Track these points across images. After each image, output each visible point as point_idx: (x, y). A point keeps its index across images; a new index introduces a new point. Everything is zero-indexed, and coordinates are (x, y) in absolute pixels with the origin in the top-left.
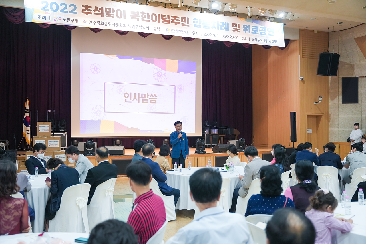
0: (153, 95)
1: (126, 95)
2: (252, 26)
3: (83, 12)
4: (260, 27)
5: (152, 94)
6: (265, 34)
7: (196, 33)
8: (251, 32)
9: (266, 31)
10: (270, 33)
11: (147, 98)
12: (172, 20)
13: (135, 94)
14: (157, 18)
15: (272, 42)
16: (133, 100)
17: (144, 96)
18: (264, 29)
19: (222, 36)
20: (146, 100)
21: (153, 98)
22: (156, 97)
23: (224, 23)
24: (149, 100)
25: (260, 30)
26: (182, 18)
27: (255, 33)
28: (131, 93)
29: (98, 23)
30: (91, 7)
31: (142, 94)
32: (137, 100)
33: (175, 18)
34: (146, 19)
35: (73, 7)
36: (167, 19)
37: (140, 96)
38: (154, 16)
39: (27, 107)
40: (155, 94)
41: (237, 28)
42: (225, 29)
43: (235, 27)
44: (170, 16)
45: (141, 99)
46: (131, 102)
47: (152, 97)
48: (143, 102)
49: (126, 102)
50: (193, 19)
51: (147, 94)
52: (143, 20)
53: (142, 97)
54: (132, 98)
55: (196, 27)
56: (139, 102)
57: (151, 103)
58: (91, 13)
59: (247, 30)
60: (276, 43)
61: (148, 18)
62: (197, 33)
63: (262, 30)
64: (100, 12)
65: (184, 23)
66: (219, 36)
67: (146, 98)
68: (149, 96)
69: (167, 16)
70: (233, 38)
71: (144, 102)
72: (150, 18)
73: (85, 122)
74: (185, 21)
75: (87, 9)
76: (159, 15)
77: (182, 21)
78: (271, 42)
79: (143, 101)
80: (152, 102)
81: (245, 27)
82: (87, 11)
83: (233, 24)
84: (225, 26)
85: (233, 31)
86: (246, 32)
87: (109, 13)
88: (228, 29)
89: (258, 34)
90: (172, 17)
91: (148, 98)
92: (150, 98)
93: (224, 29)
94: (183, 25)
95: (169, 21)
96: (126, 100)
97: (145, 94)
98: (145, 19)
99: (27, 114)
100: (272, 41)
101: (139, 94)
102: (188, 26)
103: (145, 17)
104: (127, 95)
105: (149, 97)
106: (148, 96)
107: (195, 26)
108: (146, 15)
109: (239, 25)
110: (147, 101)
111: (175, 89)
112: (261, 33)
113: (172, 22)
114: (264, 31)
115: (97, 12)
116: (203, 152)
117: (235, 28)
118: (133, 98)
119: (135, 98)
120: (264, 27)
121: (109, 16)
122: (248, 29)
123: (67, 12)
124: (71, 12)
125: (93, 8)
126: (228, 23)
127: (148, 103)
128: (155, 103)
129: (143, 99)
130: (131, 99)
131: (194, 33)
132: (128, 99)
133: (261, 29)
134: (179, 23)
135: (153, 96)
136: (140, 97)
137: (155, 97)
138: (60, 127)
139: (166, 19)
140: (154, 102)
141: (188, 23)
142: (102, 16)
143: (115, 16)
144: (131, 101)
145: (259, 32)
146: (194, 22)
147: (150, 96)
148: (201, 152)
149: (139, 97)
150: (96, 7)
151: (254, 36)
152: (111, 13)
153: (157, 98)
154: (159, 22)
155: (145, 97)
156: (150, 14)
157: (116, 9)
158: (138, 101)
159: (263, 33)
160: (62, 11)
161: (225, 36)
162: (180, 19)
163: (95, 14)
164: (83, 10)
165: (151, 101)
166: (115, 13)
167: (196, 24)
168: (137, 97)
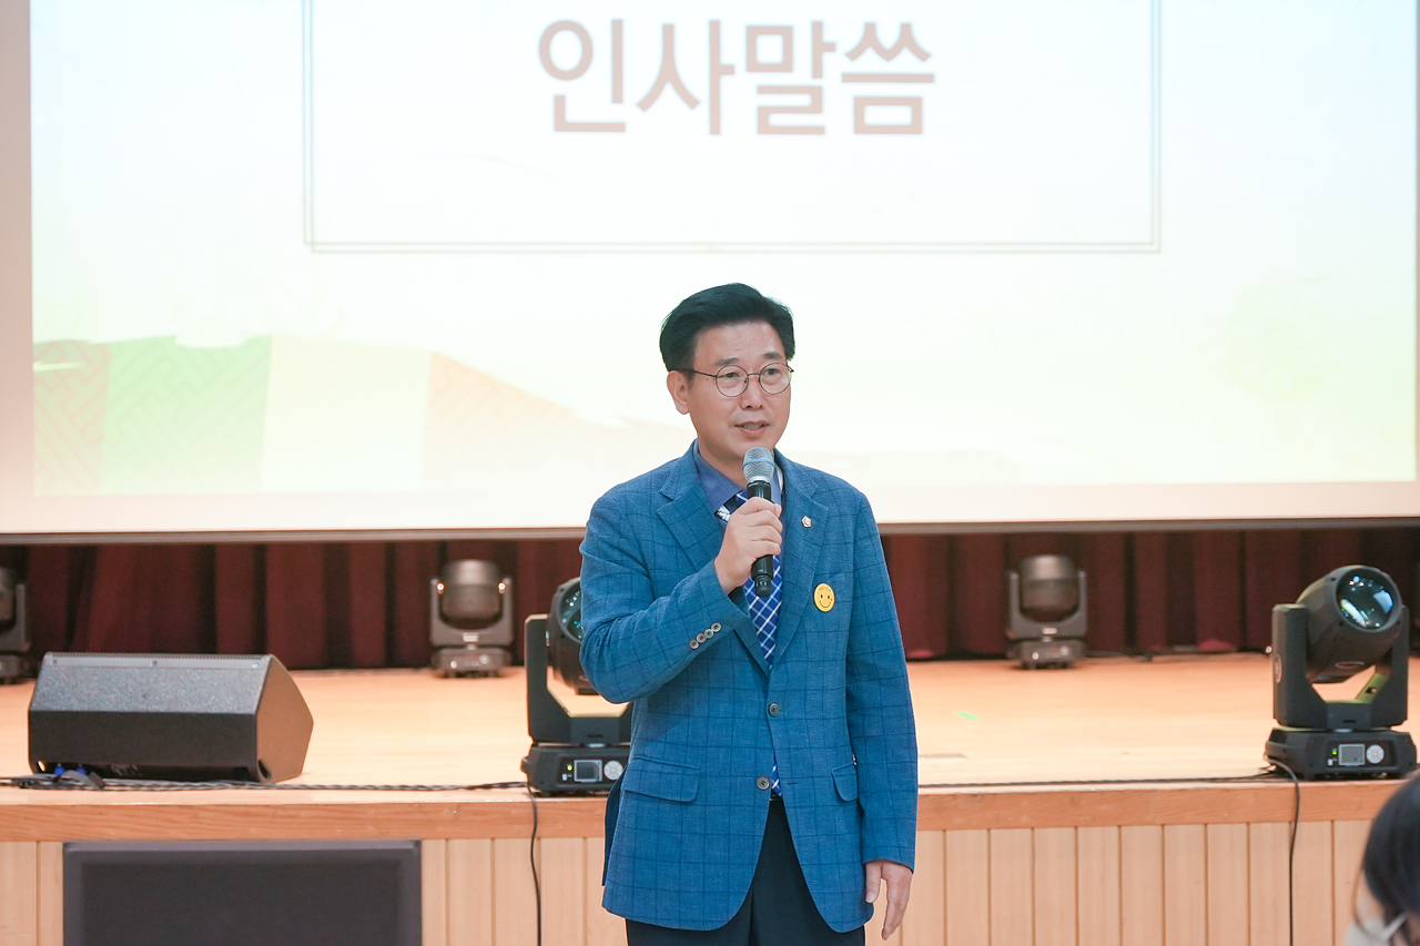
0: (888, 37)
1: (566, 50)
5: (870, 29)
11: (817, 71)
13: (668, 32)
16: (645, 104)
17: (770, 49)
20: (805, 100)
21: (882, 79)
22: (923, 55)
24: (839, 99)
28: (617, 26)
31: (753, 33)
32: (692, 102)
37: (733, 52)
40: (906, 30)
45: (741, 93)
46: (619, 127)
47: (870, 62)
48: (764, 127)
49: (562, 124)
51: (817, 28)
53: (753, 65)
54: (636, 85)
56: (715, 128)
57: (861, 127)
67: (801, 74)
68: (831, 47)
71: (776, 120)
73: (96, 357)
79: (764, 113)
80: (874, 115)
91: (831, 82)
92: (848, 78)
96: (560, 102)
97: (786, 33)
101: (715, 27)
104: (568, 48)
105: (835, 63)
106: (821, 47)
110: (816, 107)
116: (1376, 754)
119: (669, 73)
127: (819, 130)
128: (915, 127)
129: (762, 90)
130: (617, 97)
132: (589, 98)
135: (888, 55)
136: (730, 70)
137: (906, 62)
140: (902, 115)
144: (613, 113)
147: (854, 55)
148: (1346, 755)
149: (718, 70)
153: (928, 78)
155: (786, 65)
158: (703, 109)
165: (861, 104)
168: (694, 71)
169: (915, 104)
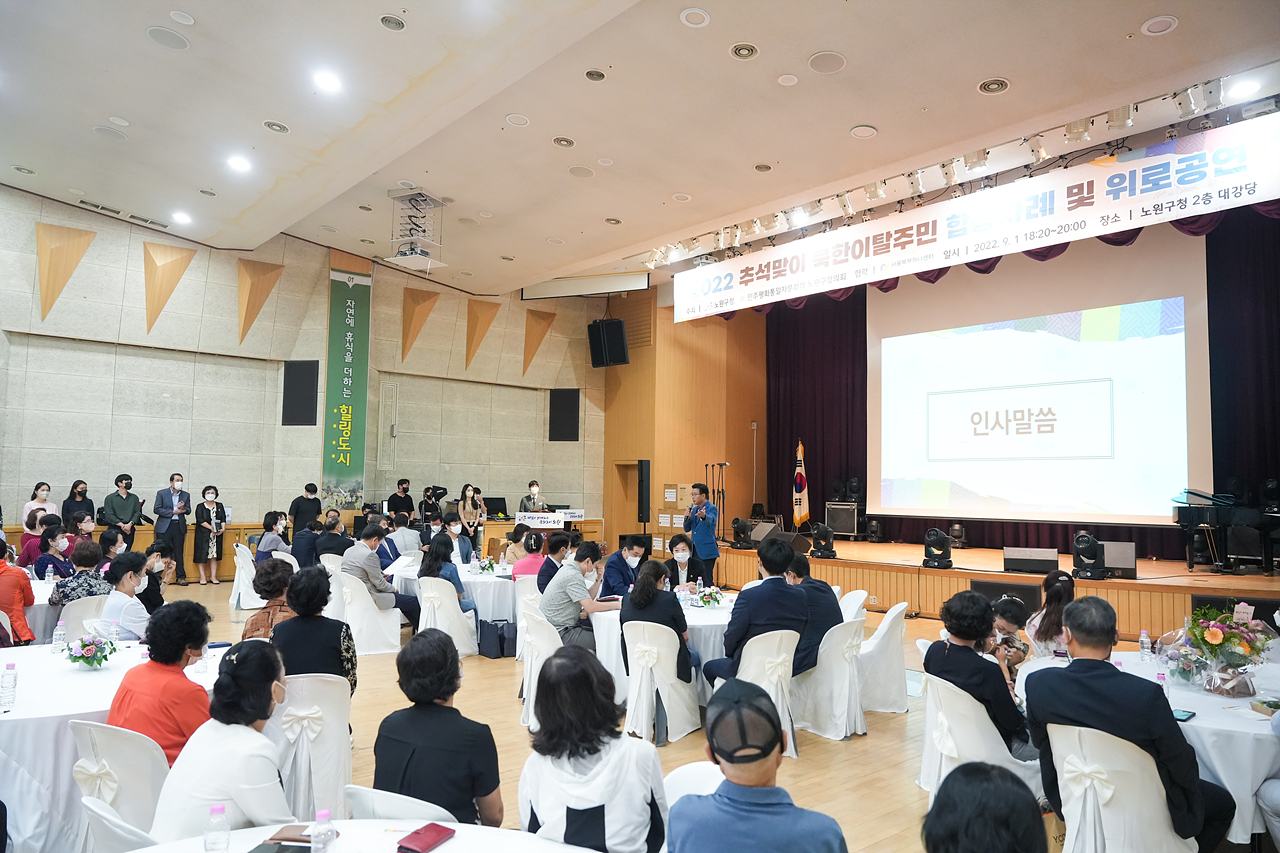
0: (1045, 411)
2: (1144, 170)
3: (741, 283)
4: (1180, 161)
5: (1041, 409)
6: (1203, 175)
7: (952, 252)
8: (1138, 191)
9: (1206, 165)
10: (1225, 167)
11: (1029, 420)
12: (896, 240)
13: (997, 413)
14: (863, 247)
15: (1231, 196)
16: (992, 429)
17: (1019, 416)
18: (1196, 162)
19: (1028, 236)
20: (1027, 426)
21: (1047, 421)
22: (1054, 415)
23: (1040, 196)
24: (1034, 426)
25: (1177, 172)
26: (919, 227)
27: (1156, 186)
28: (987, 413)
29: (761, 294)
30: (752, 269)
31: (1015, 412)
32: (1002, 428)
33: (903, 232)
34: (842, 257)
35: (729, 278)
36: (885, 239)
37: (1011, 417)
38: (858, 246)
39: (800, 456)
40: (1050, 409)
41: (1085, 194)
42: (1040, 214)
43: (1076, 194)
44: (893, 232)
45: (1013, 426)
46: (987, 434)
47: (1042, 417)
48: (1018, 433)
49: (976, 434)
50: (948, 219)
51: (1029, 410)
52: (836, 262)
53: (1015, 419)
54: (991, 425)
55: (954, 236)
56: (1007, 433)
57: (1039, 432)
58: (752, 280)
59: (1124, 189)
60: (1252, 191)
61: (846, 255)
62: (957, 253)
63: (1189, 167)
64: (765, 273)
65: (924, 238)
66: (1022, 238)
67: (1026, 421)
68: (1033, 414)
69: (885, 236)
70: (1067, 229)
71: (1021, 431)
72: (850, 252)
73: (890, 482)
74: (926, 233)
75: (747, 275)
76: (868, 239)
77: (919, 233)
78: (1226, 195)
79: (1018, 429)
80: (1042, 429)
81: (1116, 180)
82: (747, 278)
83: (1070, 189)
84: (1040, 205)
85: (1070, 209)
86: (1116, 197)
87: (778, 268)
88: (1052, 210)
89: (1169, 185)
90: (896, 232)
91: (1032, 422)
92: (1036, 421)
93: (1036, 215)
94: (920, 242)
95: (888, 246)
96: (974, 429)
97: (1022, 412)
98: (839, 259)
99: (800, 470)
100: (1231, 191)
101: (1007, 411)
102: (935, 240)
103: (841, 252)
104: (977, 418)
105: (1033, 418)
106: (1030, 414)
107: (951, 235)
108: (843, 249)
109: (1091, 184)
110: (1029, 428)
111: (1112, 388)
112: (1181, 181)
113: (895, 246)
114: (1198, 167)
115: (761, 274)
117: (1076, 198)
118: (992, 421)
119: (997, 422)
120: (1195, 153)
121: (779, 274)
122: (1127, 184)
123: (720, 290)
124: (725, 289)
125: (756, 269)
126: (1052, 193)
127: (1030, 432)
128: (1052, 431)
129: (1017, 425)
130: (987, 428)
131: (947, 255)
132: (981, 428)
133: (1183, 166)
134: (912, 242)
135: (1045, 415)
136: (1010, 420)
137: (1050, 417)
138: (848, 493)
139: (881, 244)
140: (1049, 429)
141: (934, 233)
142: (768, 278)
143: (788, 272)
144: (987, 431)
145: (1174, 178)
146: (949, 226)
147: (1037, 416)
149: (1008, 421)
150: (760, 265)
151: (1149, 200)
152: (782, 268)
153: (1055, 420)
154: (867, 255)
155: (1023, 419)
156: (851, 245)
157: (789, 259)
158: (1005, 429)
159: (1192, 174)
160: (717, 290)
161: (1038, 235)
162: (914, 231)
163: (758, 278)
164: (741, 278)
165: (1039, 426)
166: (788, 265)
167: (954, 229)
168: (1003, 421)
169: (1052, 426)
